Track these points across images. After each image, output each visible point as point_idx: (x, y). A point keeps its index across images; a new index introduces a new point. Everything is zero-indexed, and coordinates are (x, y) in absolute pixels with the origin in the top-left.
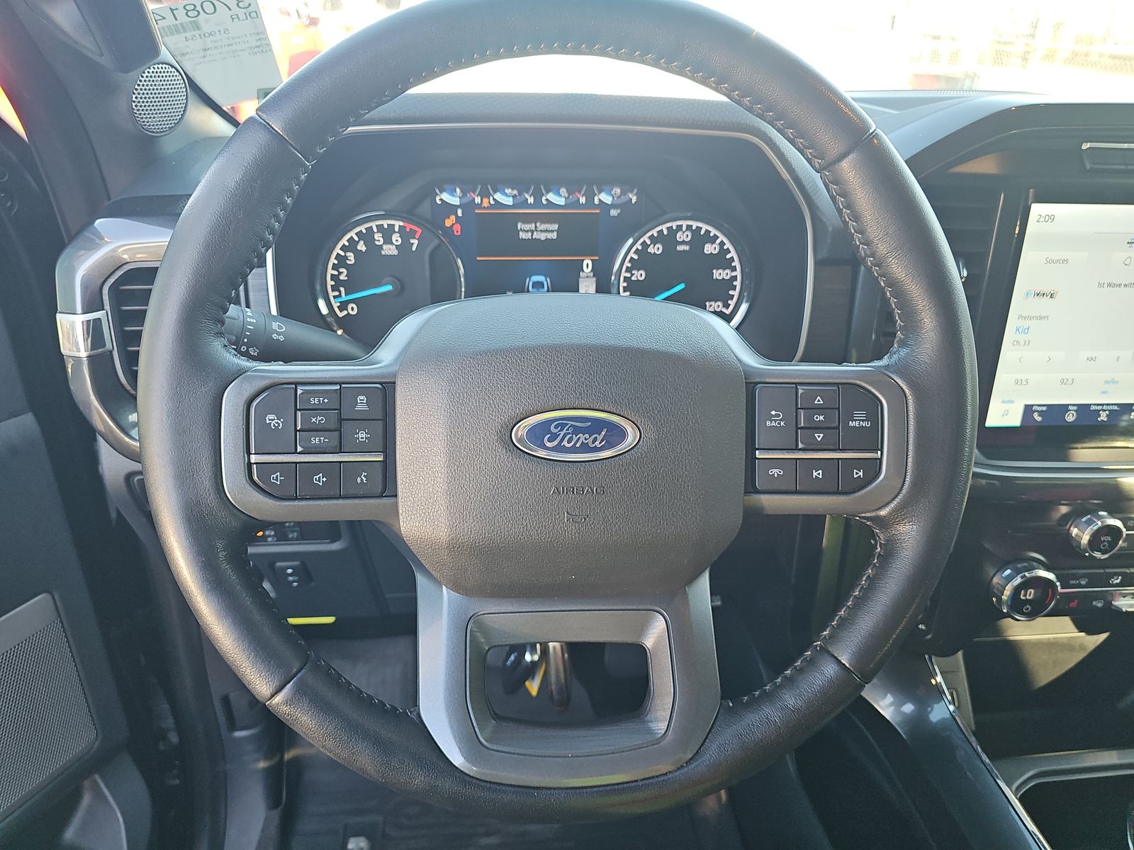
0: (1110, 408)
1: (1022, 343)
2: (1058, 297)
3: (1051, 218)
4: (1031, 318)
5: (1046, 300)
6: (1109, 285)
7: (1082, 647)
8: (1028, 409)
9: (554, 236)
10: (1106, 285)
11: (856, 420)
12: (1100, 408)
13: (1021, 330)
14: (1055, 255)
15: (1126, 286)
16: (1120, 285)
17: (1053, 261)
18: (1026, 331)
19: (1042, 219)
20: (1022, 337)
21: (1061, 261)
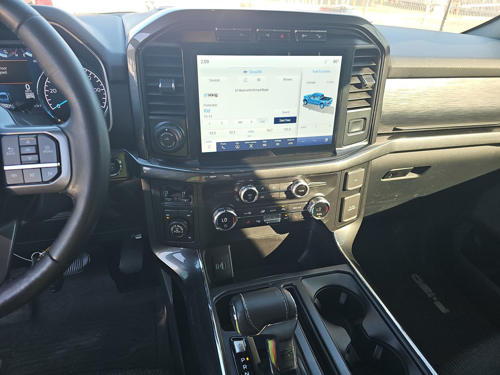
0: (253, 142)
1: (208, 116)
2: (219, 96)
3: (207, 61)
4: (210, 105)
5: (214, 97)
6: (240, 90)
7: (279, 239)
8: (218, 144)
9: (6, 73)
10: (238, 90)
11: (46, 150)
12: (249, 143)
13: (206, 111)
14: (213, 78)
15: (247, 91)
16: (245, 90)
17: (212, 81)
18: (209, 112)
19: (203, 62)
20: (208, 114)
21: (216, 81)
